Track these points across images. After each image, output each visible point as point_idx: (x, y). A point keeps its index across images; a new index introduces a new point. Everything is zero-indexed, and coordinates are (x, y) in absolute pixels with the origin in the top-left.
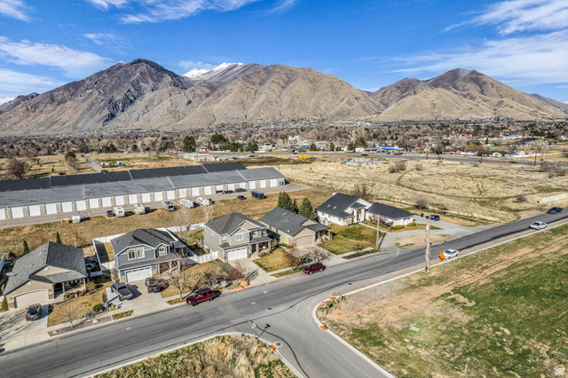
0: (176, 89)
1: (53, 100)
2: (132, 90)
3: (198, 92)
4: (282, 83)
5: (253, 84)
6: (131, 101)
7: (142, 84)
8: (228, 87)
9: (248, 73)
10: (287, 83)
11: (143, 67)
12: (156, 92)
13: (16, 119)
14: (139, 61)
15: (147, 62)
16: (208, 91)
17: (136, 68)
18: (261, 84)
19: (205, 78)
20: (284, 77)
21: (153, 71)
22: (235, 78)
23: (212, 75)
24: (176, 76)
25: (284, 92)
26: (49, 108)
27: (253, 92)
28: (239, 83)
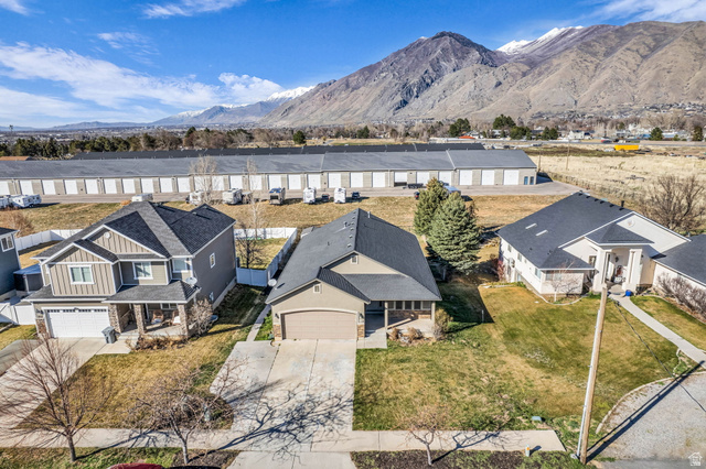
0: (483, 67)
1: (348, 86)
2: (431, 70)
3: (512, 70)
4: (643, 51)
5: (595, 54)
6: (428, 85)
7: (442, 63)
8: (555, 62)
9: (588, 39)
10: (653, 50)
11: (446, 42)
12: (458, 72)
13: (314, 108)
14: (443, 34)
15: (451, 35)
16: (526, 68)
17: (438, 43)
18: (607, 54)
19: (524, 51)
20: (649, 41)
21: (458, 45)
22: (567, 49)
23: (535, 47)
24: (486, 50)
25: (645, 64)
26: (344, 95)
27: (592, 67)
28: (573, 56)
